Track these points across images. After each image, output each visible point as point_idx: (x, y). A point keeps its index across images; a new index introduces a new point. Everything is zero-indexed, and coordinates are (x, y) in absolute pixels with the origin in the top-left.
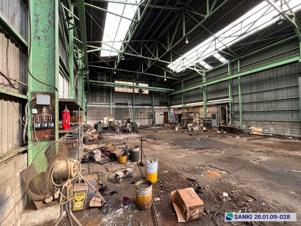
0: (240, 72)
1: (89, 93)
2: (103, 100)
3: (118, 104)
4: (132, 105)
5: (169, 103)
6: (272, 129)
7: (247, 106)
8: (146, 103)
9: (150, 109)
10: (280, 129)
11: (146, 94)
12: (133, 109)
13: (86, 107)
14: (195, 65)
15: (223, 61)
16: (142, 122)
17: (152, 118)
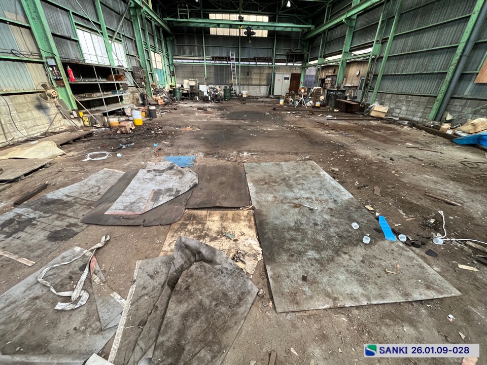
2: (194, 52)
3: (216, 58)
4: (237, 60)
5: (305, 56)
6: (404, 108)
7: (393, 63)
8: (261, 56)
9: (270, 68)
10: (412, 108)
11: (262, 38)
12: (238, 67)
13: (172, 64)
16: (254, 92)
17: (271, 85)
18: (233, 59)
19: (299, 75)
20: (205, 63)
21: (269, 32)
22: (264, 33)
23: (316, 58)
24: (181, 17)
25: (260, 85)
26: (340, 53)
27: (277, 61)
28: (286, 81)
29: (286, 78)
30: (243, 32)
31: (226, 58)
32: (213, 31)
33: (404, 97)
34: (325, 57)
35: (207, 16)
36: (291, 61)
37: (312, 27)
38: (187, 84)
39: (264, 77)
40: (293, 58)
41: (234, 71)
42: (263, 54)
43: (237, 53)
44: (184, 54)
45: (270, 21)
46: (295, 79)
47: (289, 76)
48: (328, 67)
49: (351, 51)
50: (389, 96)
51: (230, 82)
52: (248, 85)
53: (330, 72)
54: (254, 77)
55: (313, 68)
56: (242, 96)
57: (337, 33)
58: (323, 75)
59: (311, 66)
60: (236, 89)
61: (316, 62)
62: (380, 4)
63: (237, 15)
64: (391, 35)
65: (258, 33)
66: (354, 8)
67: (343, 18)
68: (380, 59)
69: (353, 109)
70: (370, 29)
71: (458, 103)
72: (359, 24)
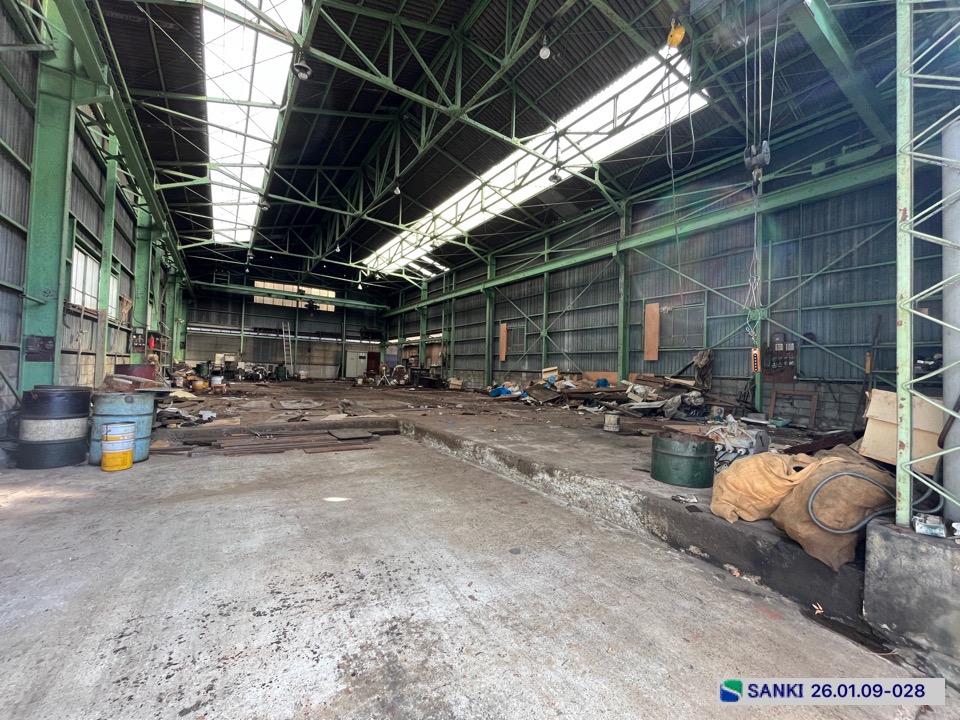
0: (455, 292)
1: (192, 305)
2: (225, 320)
3: (260, 329)
4: (293, 333)
5: (384, 334)
6: (473, 381)
7: (459, 347)
8: (327, 330)
9: (338, 344)
10: (477, 380)
11: (327, 313)
12: (293, 342)
13: (185, 333)
14: (403, 269)
15: (442, 268)
16: (317, 372)
17: (340, 364)
18: (286, 332)
19: (378, 355)
20: (243, 334)
21: (336, 307)
22: (331, 308)
23: (396, 338)
24: (217, 282)
25: (324, 365)
26: (418, 335)
27: (348, 337)
28: (362, 361)
29: (361, 357)
30: (303, 305)
31: (276, 330)
32: (258, 299)
33: (470, 373)
34: (405, 337)
35: (253, 285)
36: (367, 339)
37: (388, 308)
38: (219, 359)
39: (331, 354)
40: (366, 335)
41: (287, 346)
42: (329, 329)
43: (293, 326)
44: (208, 321)
45: (337, 296)
46: (373, 359)
47: (365, 355)
48: (410, 347)
49: (428, 334)
50: (462, 372)
51: (279, 360)
52: (310, 364)
53: (414, 352)
54: (315, 354)
55: (395, 348)
56: (299, 377)
57: (413, 317)
58: (407, 355)
59: (392, 344)
60: (290, 369)
61: (396, 341)
62: (441, 303)
63: (296, 287)
64: (453, 327)
65: (323, 307)
66: (423, 301)
67: (415, 307)
68: (449, 342)
69: (436, 384)
70: (437, 319)
71: (497, 374)
72: (430, 313)
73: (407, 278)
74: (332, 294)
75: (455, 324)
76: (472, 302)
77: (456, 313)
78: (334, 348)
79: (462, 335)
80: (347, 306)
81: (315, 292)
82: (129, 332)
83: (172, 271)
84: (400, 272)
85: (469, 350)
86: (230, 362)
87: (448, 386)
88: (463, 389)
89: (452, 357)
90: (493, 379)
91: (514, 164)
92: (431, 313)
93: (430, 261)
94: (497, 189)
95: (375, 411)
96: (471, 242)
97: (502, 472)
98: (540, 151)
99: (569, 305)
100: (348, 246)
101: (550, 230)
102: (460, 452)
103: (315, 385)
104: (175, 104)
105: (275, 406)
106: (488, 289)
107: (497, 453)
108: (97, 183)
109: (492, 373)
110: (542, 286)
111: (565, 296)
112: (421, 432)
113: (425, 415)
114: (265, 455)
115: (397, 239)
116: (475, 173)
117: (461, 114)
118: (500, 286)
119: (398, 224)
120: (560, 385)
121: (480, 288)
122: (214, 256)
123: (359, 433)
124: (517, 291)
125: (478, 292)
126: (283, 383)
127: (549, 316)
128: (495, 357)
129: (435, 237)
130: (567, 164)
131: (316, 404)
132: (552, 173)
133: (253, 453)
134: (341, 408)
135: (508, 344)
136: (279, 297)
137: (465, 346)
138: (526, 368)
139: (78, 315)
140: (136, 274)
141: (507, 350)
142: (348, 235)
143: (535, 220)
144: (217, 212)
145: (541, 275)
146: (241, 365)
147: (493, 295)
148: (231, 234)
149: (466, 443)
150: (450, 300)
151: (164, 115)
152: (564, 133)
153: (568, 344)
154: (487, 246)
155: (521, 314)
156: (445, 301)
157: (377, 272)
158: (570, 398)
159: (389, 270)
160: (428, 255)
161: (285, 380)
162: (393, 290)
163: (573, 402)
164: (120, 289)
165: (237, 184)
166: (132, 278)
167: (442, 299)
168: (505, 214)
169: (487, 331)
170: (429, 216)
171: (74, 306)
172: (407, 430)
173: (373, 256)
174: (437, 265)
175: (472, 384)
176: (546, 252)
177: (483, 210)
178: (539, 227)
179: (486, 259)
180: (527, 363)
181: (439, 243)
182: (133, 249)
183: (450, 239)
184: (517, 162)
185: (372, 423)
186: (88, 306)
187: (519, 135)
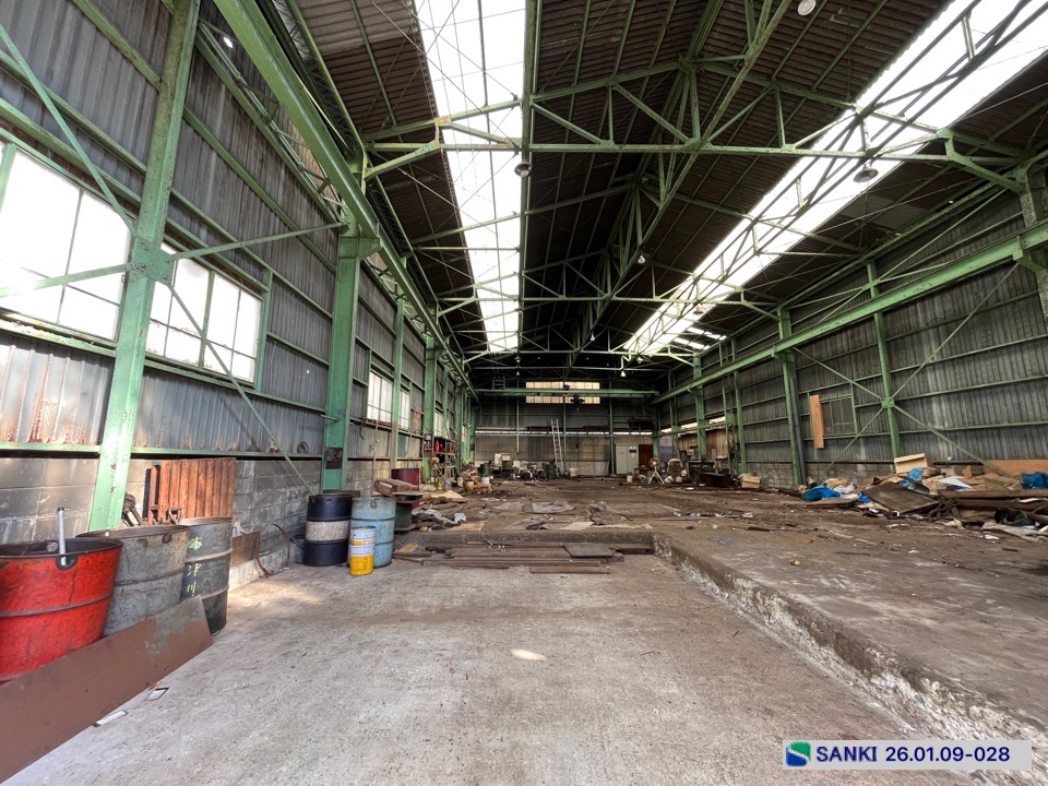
0: (736, 362)
1: (479, 410)
2: (504, 422)
3: (532, 428)
4: (561, 430)
5: (655, 423)
6: (776, 477)
7: (750, 432)
8: (594, 424)
9: (606, 438)
10: (783, 477)
11: (593, 406)
12: (562, 438)
13: (474, 436)
14: (668, 346)
15: (716, 337)
16: (586, 469)
17: (610, 460)
18: (555, 429)
19: (651, 447)
20: (518, 434)
21: (602, 399)
22: (597, 400)
23: (669, 426)
24: (496, 388)
25: (594, 461)
26: (694, 421)
27: (615, 430)
28: (633, 454)
29: (632, 451)
30: (568, 400)
31: (546, 428)
32: (529, 400)
33: (771, 466)
34: (680, 424)
35: (523, 386)
36: (637, 430)
37: (657, 393)
38: (498, 459)
39: (600, 449)
40: (635, 426)
41: (557, 443)
42: (596, 422)
43: (561, 422)
44: (491, 424)
45: (601, 387)
46: (645, 452)
47: (637, 448)
48: (687, 436)
49: (708, 419)
50: (758, 465)
51: (551, 457)
52: (579, 460)
53: (693, 442)
54: (585, 450)
55: (669, 438)
56: (569, 475)
57: (687, 400)
58: (685, 445)
59: (665, 434)
60: (560, 466)
61: (669, 430)
62: (719, 380)
63: (562, 383)
64: (738, 406)
65: (588, 400)
66: (697, 380)
67: (688, 388)
68: (737, 427)
69: (723, 482)
70: (717, 400)
71: (813, 467)
72: (707, 393)
73: (675, 356)
74: (596, 386)
75: (741, 402)
76: (763, 372)
77: (741, 390)
78: (602, 443)
79: (753, 416)
80: (612, 396)
81: (580, 385)
82: (421, 439)
83: (459, 384)
84: (665, 350)
85: (767, 435)
86: (506, 462)
87: (740, 484)
88: (762, 489)
89: (742, 446)
90: (807, 475)
91: (795, 181)
92: (709, 392)
93: (700, 332)
94: (775, 222)
95: (629, 518)
96: (748, 297)
97: (805, 649)
98: (834, 149)
99: (932, 353)
100: (605, 334)
101: (872, 253)
102: (733, 596)
103: (581, 484)
104: (442, 242)
105: (526, 508)
106: (783, 351)
107: (793, 609)
108: (391, 319)
109: (806, 464)
110: (875, 334)
111: (920, 342)
112: (679, 555)
113: (691, 528)
114: (488, 571)
115: (657, 314)
116: (740, 211)
117: (702, 144)
118: (801, 346)
119: (652, 297)
120: (935, 484)
121: (771, 352)
122: (489, 364)
123: (599, 549)
124: (829, 348)
125: (769, 359)
126: (551, 482)
127: (893, 376)
128: (807, 444)
129: (699, 302)
130: (886, 148)
131: (568, 507)
132: (860, 169)
133: (478, 567)
134: (589, 514)
135: (826, 423)
136: (546, 395)
137: (758, 431)
138: (863, 457)
139: (374, 427)
140: (426, 389)
141: (825, 432)
142: (601, 321)
143: (844, 246)
144: (489, 326)
145: (870, 318)
146: (516, 464)
147: (792, 358)
148: (502, 343)
149: (740, 582)
150: (731, 374)
151: (436, 253)
152: (870, 110)
153: (940, 416)
154: (773, 298)
155: (841, 380)
156: (725, 376)
157: (639, 355)
158: (962, 508)
159: (652, 351)
160: (696, 325)
161: (555, 477)
162: (661, 372)
163: (969, 514)
164: (412, 401)
165: (499, 297)
166: (423, 392)
167: (720, 374)
168: (795, 248)
169: (789, 408)
170: (690, 280)
171: (370, 421)
172: (663, 549)
173: (634, 338)
174: (709, 334)
175: (776, 481)
176: (871, 284)
177: (758, 253)
178: (855, 253)
179: (775, 314)
180: (863, 450)
181: (706, 308)
182: (424, 368)
183: (720, 300)
184: (799, 177)
185: (618, 536)
186: (383, 420)
187: (790, 140)
